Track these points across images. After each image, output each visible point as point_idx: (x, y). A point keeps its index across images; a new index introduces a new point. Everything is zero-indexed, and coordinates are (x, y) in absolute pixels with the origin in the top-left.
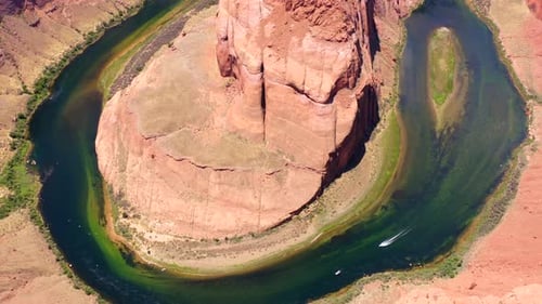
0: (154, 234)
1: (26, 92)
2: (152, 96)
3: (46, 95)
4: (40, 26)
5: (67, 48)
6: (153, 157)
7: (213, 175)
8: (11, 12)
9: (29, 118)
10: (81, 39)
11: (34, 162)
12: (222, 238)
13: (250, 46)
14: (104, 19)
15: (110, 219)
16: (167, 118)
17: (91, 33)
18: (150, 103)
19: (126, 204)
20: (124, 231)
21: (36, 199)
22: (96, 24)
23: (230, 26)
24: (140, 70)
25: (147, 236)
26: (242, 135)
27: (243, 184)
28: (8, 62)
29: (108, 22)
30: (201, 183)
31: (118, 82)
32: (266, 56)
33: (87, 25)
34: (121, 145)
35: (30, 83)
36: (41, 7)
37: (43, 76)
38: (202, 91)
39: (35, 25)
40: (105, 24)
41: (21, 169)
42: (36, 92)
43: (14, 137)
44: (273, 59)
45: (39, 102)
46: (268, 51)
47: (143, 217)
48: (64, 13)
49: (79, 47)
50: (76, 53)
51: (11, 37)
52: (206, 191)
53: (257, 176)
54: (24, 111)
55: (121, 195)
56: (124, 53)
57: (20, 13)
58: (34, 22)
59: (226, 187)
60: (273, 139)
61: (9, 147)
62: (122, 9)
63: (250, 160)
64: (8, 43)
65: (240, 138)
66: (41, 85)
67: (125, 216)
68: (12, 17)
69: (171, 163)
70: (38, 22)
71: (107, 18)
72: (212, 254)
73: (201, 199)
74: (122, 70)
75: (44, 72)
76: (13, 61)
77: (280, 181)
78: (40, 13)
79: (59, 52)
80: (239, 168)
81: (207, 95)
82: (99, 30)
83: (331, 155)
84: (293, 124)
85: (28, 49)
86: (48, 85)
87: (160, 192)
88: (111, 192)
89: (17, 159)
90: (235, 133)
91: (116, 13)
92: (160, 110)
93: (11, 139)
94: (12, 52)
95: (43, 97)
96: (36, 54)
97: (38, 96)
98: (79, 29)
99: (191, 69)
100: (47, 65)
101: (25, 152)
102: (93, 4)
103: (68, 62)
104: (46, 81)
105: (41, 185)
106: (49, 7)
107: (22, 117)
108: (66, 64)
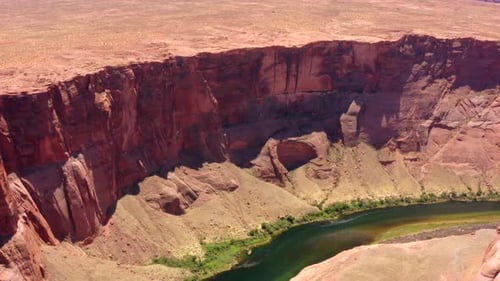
1: (320, 207)
2: (391, 256)
3: (334, 218)
4: (388, 166)
5: (396, 194)
9: (296, 224)
10: (417, 195)
11: (250, 252)
14: (456, 190)
17: (432, 195)
18: (381, 260)
21: (210, 274)
22: (445, 190)
28: (332, 178)
29: (458, 195)
33: (436, 188)
35: (331, 201)
36: (404, 152)
37: (349, 204)
39: (384, 163)
40: (454, 195)
41: (235, 250)
42: (326, 211)
43: (264, 227)
45: (319, 219)
48: (423, 168)
49: (407, 200)
50: (400, 204)
51: (353, 162)
54: (297, 217)
57: (379, 148)
58: (385, 160)
61: (249, 231)
62: (484, 189)
64: (345, 165)
66: (339, 209)
70: (390, 162)
71: (460, 189)
75: (353, 201)
76: (337, 180)
78: (398, 155)
79: (383, 192)
82: (444, 196)
85: (360, 178)
86: (344, 212)
89: (243, 242)
91: (475, 190)
92: (379, 269)
93: (260, 227)
94: (342, 173)
95: (328, 217)
96: (362, 185)
97: (325, 214)
98: (425, 187)
99: (459, 254)
100: (362, 197)
101: (257, 242)
102: (458, 173)
103: (384, 206)
104: (345, 207)
105: (229, 269)
106: (411, 155)
107: (290, 220)
108: (379, 206)
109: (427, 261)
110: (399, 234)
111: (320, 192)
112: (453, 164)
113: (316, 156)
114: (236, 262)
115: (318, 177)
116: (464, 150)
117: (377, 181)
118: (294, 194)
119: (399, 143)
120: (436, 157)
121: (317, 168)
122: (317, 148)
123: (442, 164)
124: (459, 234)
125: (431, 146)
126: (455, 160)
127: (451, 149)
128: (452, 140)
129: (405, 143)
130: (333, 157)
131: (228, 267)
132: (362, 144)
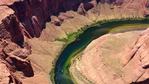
0: (78, 66)
1: (95, 22)
2: (114, 39)
3: (98, 25)
5: (114, 18)
6: (97, 51)
7: (102, 64)
8: (108, 3)
9: (89, 27)
10: (120, 18)
11: (78, 36)
12: (88, 79)
13: (142, 40)
14: (130, 17)
15: (76, 57)
16: (110, 45)
17: (124, 18)
18: (111, 40)
19: (81, 56)
20: (74, 61)
21: (69, 43)
23: (145, 33)
24: (123, 32)
25: (76, 66)
26: (120, 61)
27: (106, 72)
28: (98, 13)
29: (130, 18)
30: (99, 64)
31: (115, 32)
32: (143, 45)
33: (125, 16)
34: (96, 44)
35: (98, 20)
36: (117, 5)
38: (126, 45)
39: (112, 9)
40: (129, 18)
41: (75, 35)
42: (97, 23)
43: (81, 29)
44: (144, 47)
45: (95, 25)
46: (145, 44)
47: (81, 61)
48: (122, 10)
49: (117, 20)
50: (115, 20)
51: (103, 8)
52: (98, 67)
53: (111, 72)
54: (89, 25)
55: (83, 54)
56: (125, 27)
57: (110, 4)
58: (112, 8)
59: (102, 69)
60: (126, 68)
61: (78, 30)
62: (137, 17)
63: (114, 68)
64: (101, 9)
65: (119, 61)
66: (100, 22)
67: (78, 59)
68: (107, 4)
69: (98, 55)
70: (113, 8)
71: (131, 17)
72: (82, 80)
73: (95, 67)
74: (120, 30)
75: (103, 20)
77: (115, 78)
78: (115, 6)
79: (111, 17)
80: (109, 67)
81: (126, 47)
82: (127, 18)
83: (132, 82)
84: (132, 68)
85: (105, 13)
86: (101, 23)
87: (90, 60)
88: (83, 52)
89: (76, 33)
90: (120, 60)
91: (135, 17)
92: (111, 43)
94: (100, 12)
95: (97, 25)
96: (106, 15)
97: (96, 24)
98: (122, 16)
99: (130, 38)
100: (106, 19)
101: (80, 33)
102: (131, 12)
103: (111, 21)
104: (101, 22)
105: (74, 41)
106: (119, 6)
107: (88, 26)
108: (110, 21)
109: (123, 40)
110: (115, 30)
111: (95, 17)
112: (130, 9)
113: (94, 7)
114: (75, 39)
115: (94, 13)
116: (133, 5)
117: (110, 14)
118: (88, 18)
119: (116, 3)
120: (125, 7)
121: (94, 10)
122: (94, 5)
123: (127, 9)
124: (130, 31)
125: (124, 4)
126: (130, 8)
127: (129, 5)
128: (130, 2)
129: (117, 3)
130: (98, 7)
131: (73, 41)
132: (106, 3)
